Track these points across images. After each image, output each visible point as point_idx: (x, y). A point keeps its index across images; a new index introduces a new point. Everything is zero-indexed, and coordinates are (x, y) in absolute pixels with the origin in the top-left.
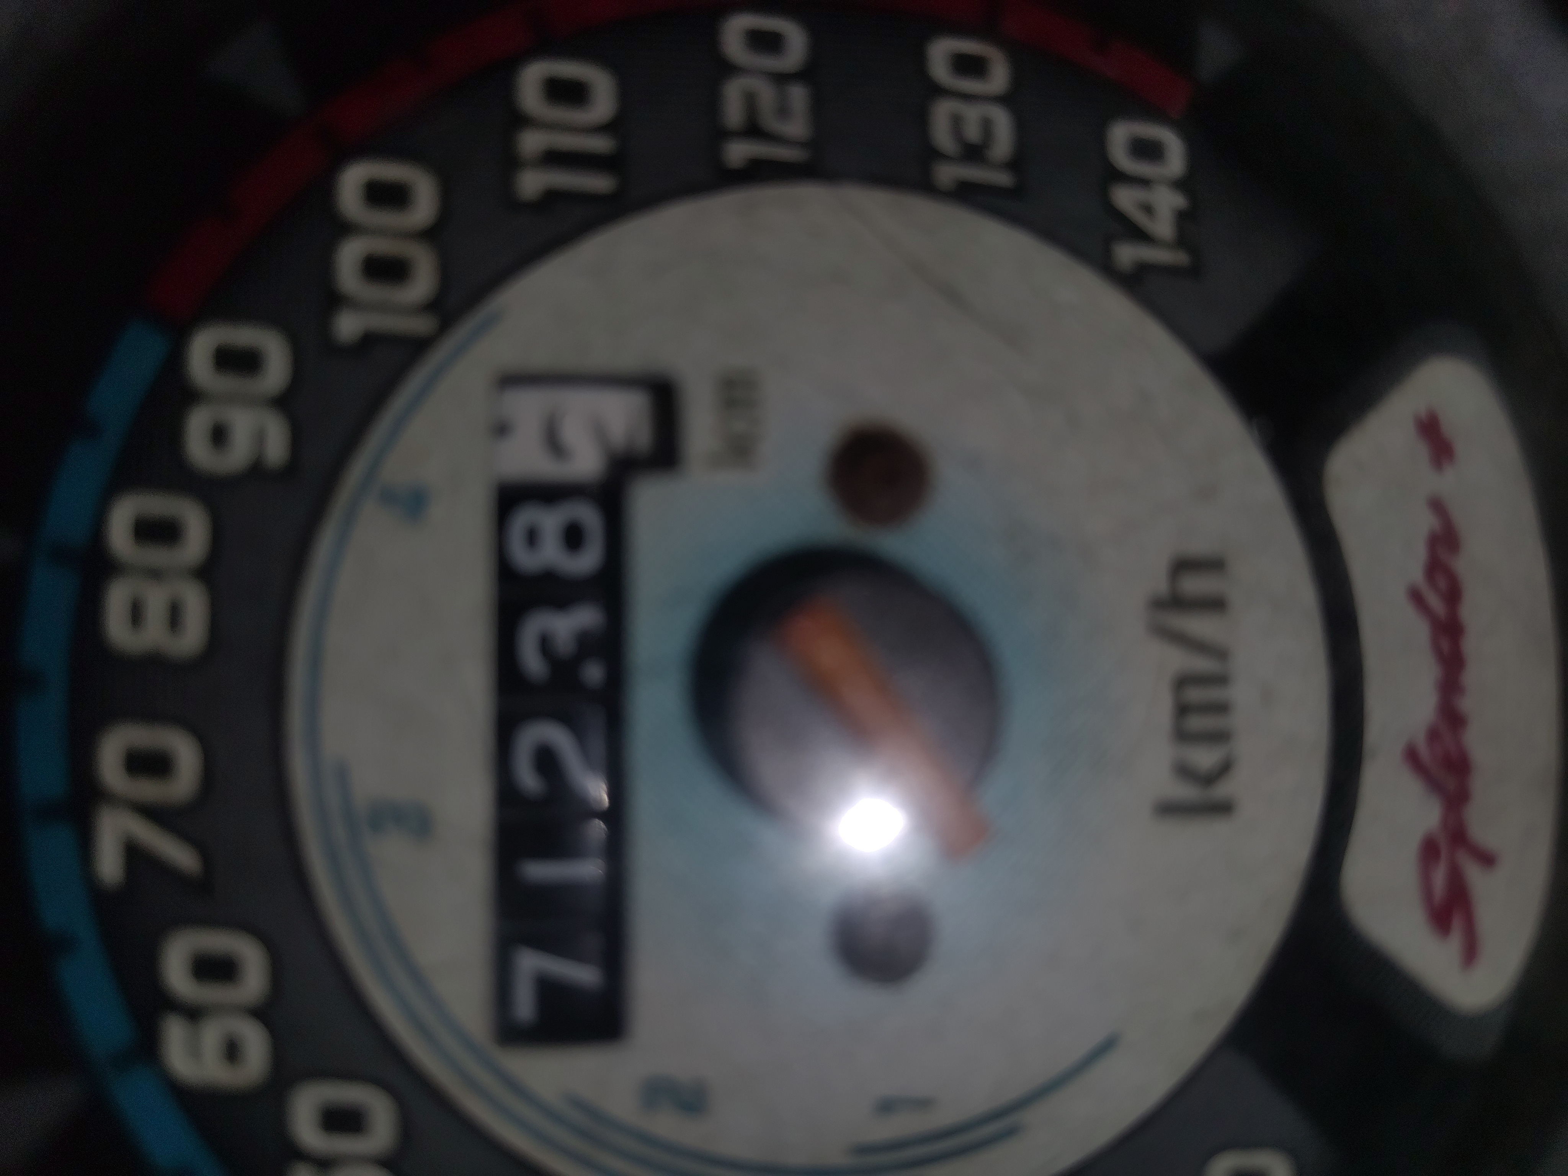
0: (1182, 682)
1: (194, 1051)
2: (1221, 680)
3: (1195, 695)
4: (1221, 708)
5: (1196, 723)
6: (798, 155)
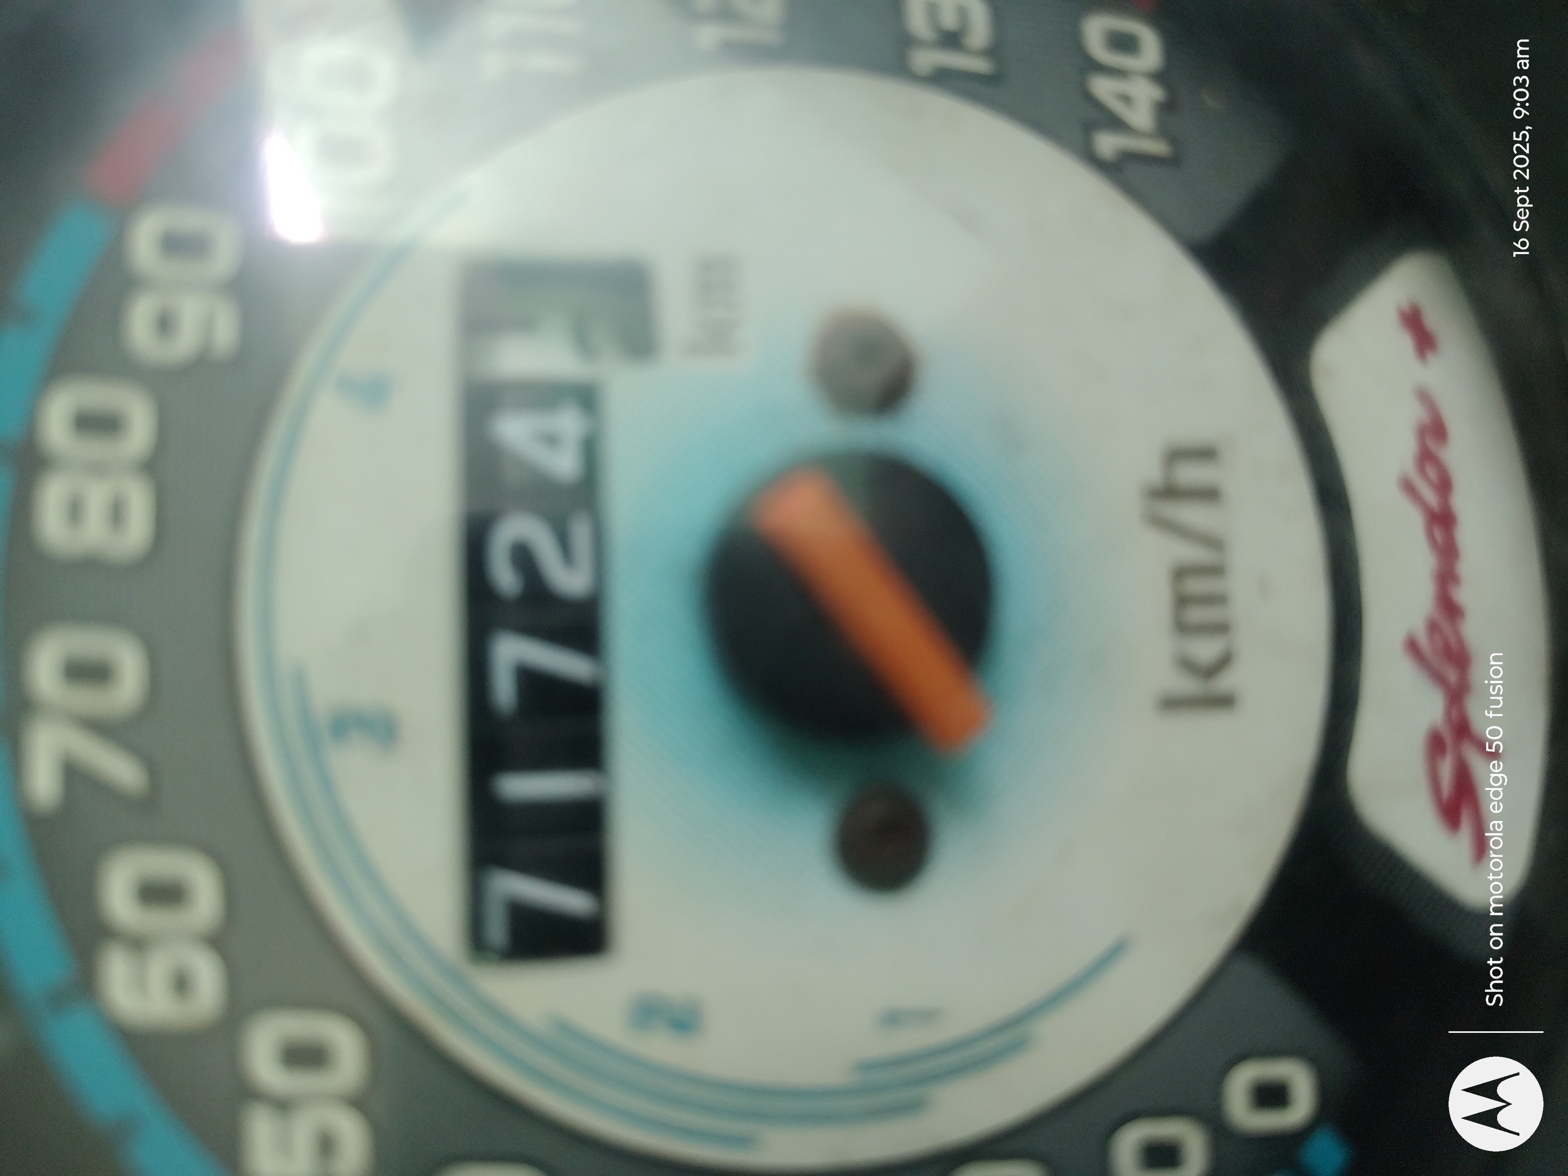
0: (1181, 573)
1: (140, 984)
2: (1215, 571)
3: (1196, 586)
4: (1217, 600)
5: (1196, 615)
6: (770, 38)
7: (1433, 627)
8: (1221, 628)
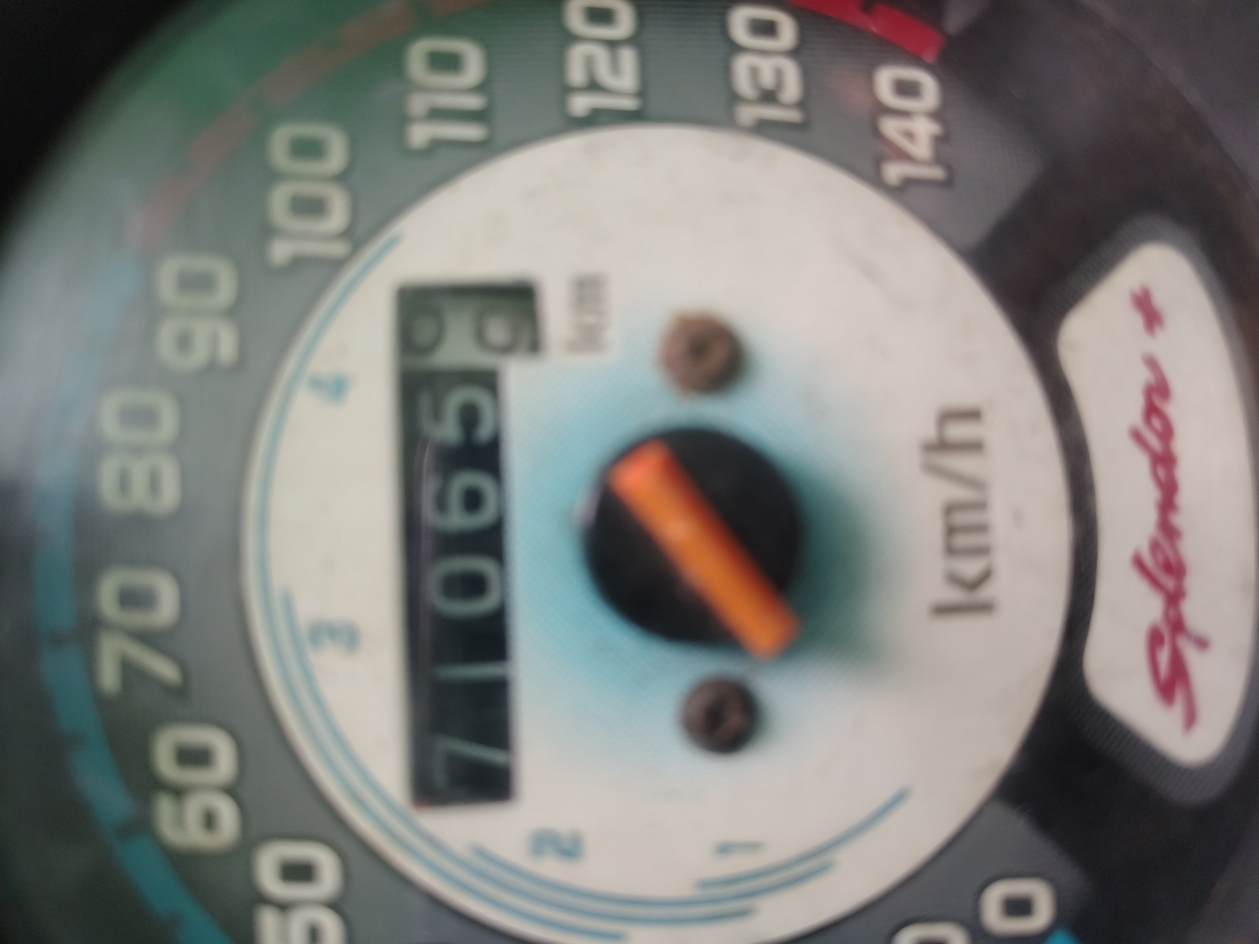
0: (950, 509)
2: (981, 506)
3: (960, 518)
4: (982, 528)
5: (962, 541)
6: (629, 104)
7: (1155, 546)
8: (983, 551)
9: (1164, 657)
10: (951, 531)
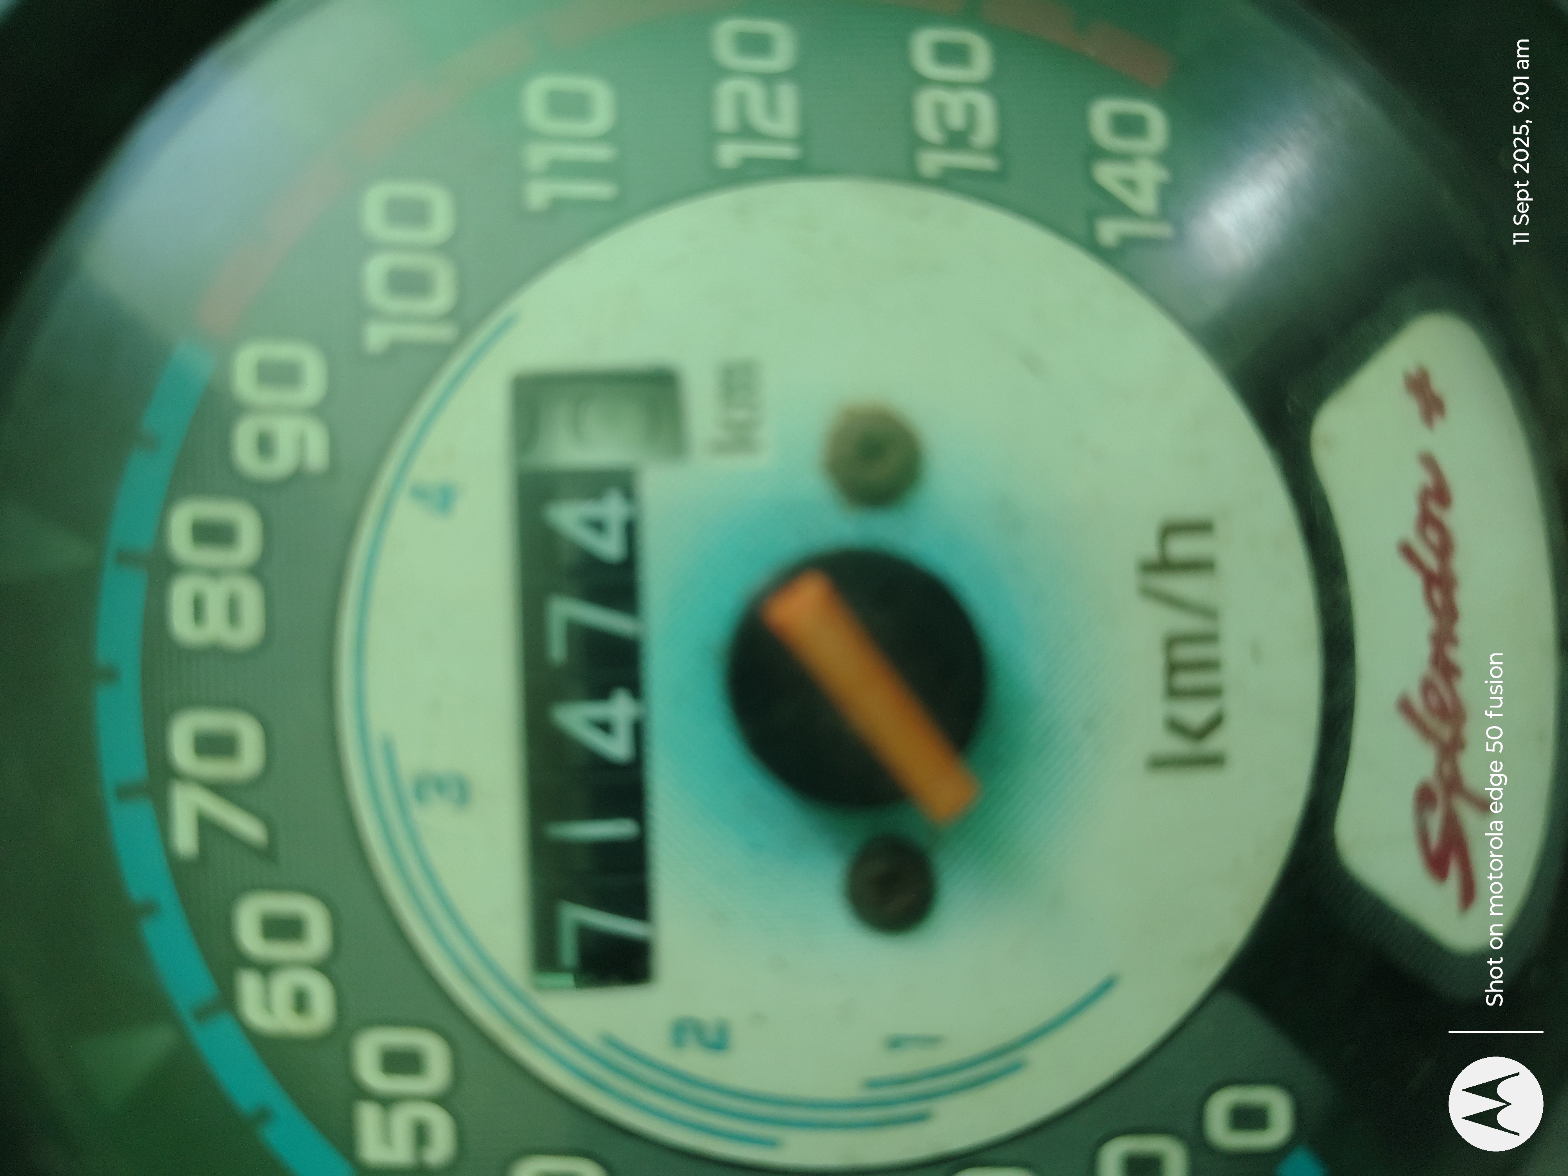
0: (1172, 642)
1: (267, 1004)
2: (1210, 638)
3: (1185, 653)
4: (1209, 665)
5: (1185, 680)
6: (787, 152)
7: (1427, 687)
8: (1212, 693)
9: (1435, 823)
10: (1173, 668)
